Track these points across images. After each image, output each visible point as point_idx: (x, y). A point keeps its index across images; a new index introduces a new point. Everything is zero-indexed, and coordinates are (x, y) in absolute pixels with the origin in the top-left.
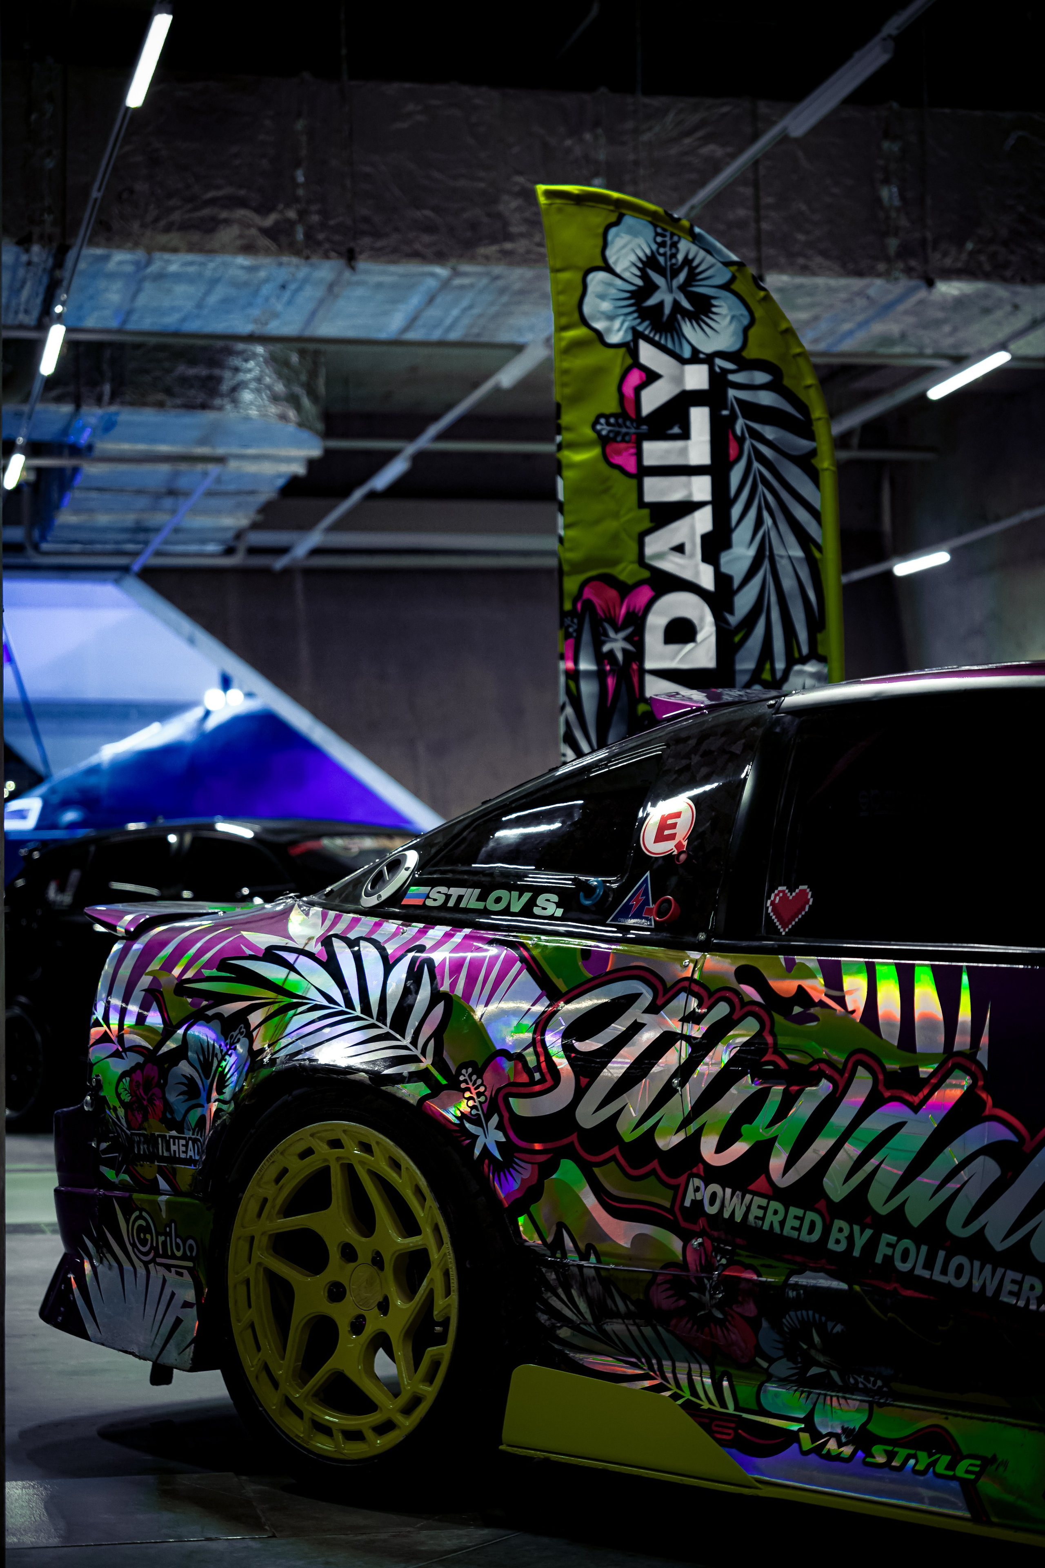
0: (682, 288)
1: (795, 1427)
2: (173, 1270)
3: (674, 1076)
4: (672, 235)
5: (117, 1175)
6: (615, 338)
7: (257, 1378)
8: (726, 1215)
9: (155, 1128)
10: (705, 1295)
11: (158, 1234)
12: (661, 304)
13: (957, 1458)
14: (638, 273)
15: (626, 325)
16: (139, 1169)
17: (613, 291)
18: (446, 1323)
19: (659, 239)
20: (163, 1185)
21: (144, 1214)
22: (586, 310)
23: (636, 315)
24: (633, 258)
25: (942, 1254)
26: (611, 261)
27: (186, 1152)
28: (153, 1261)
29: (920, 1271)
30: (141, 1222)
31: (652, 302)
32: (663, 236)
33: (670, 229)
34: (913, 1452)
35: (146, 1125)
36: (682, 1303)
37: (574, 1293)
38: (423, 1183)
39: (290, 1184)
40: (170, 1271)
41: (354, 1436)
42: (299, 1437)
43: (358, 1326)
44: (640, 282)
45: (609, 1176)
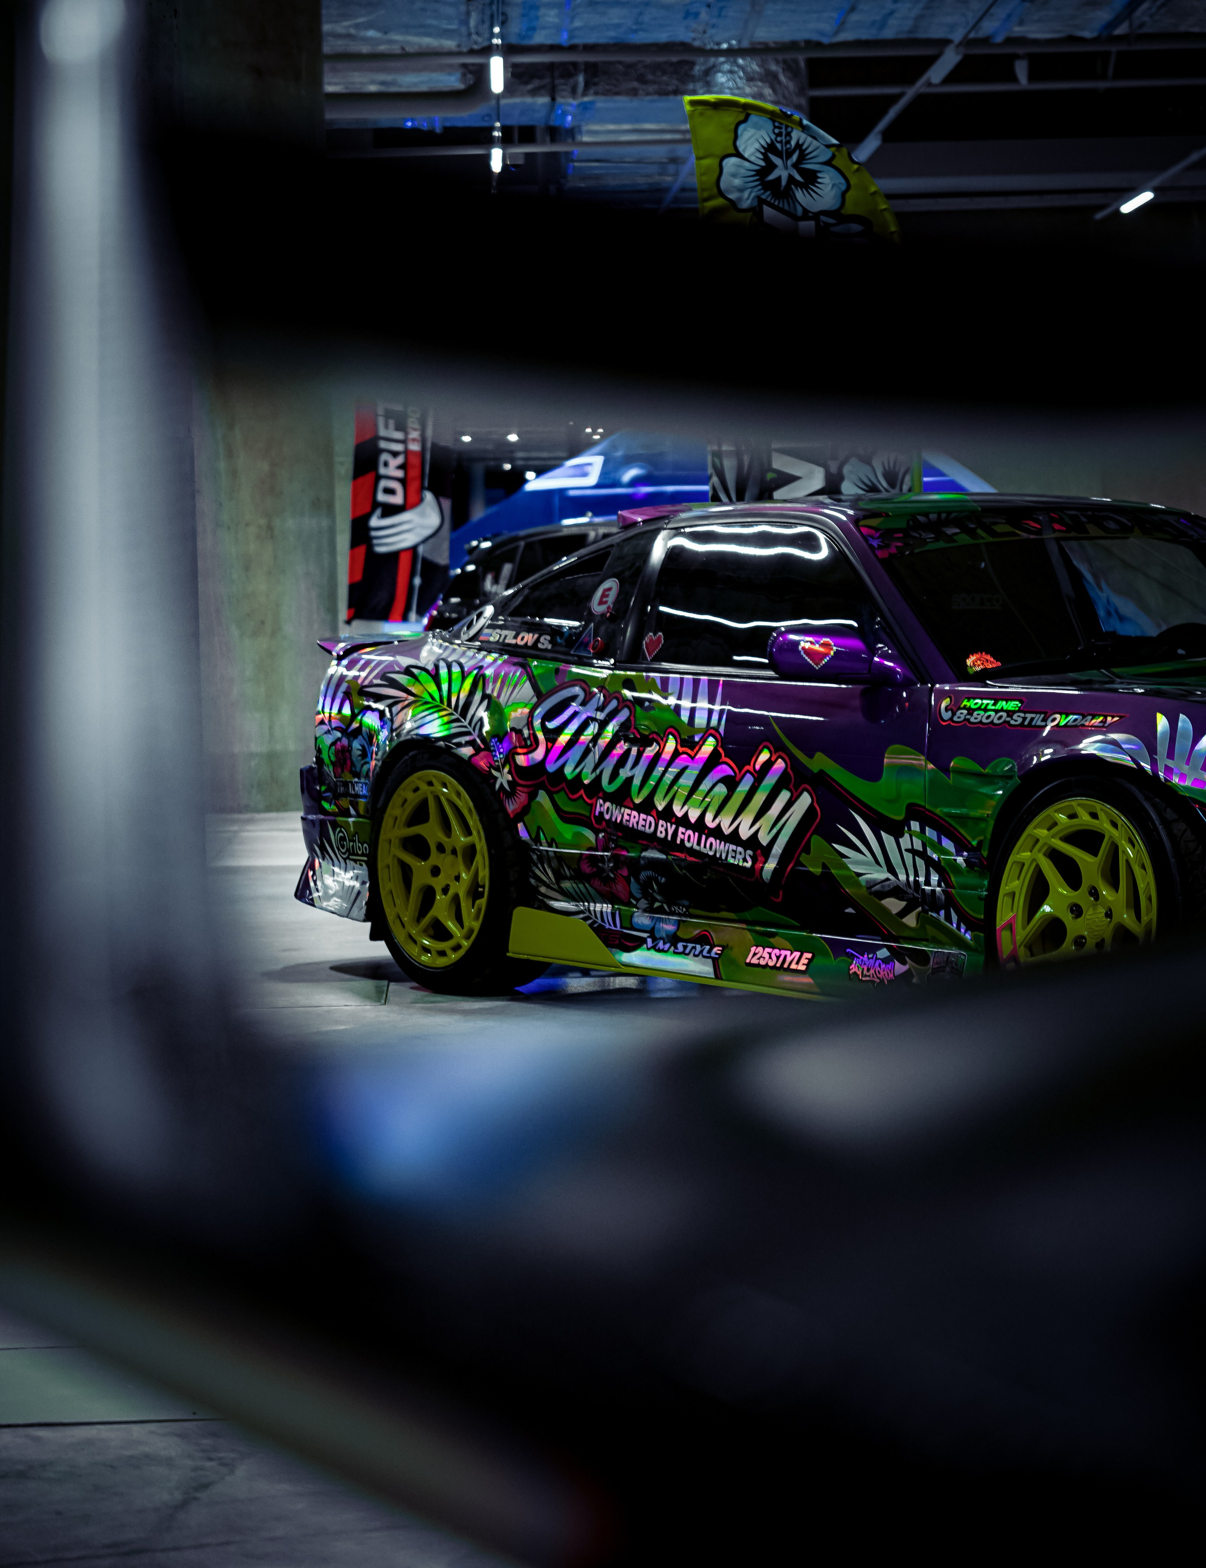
0: (795, 166)
1: (645, 935)
2: (358, 862)
3: (590, 741)
4: (787, 127)
5: (330, 806)
6: (745, 205)
7: (394, 923)
8: (614, 820)
9: (347, 777)
10: (605, 865)
11: (350, 841)
12: (779, 179)
13: (712, 946)
14: (761, 156)
15: (753, 194)
16: (340, 802)
17: (743, 171)
18: (483, 887)
19: (777, 131)
20: (352, 812)
21: (343, 829)
22: (723, 185)
23: (760, 187)
24: (757, 146)
25: (704, 837)
26: (741, 149)
27: (362, 791)
28: (348, 858)
29: (696, 847)
30: (341, 834)
31: (772, 177)
32: (780, 128)
33: (785, 122)
34: (694, 945)
35: (343, 775)
36: (595, 869)
37: (546, 866)
38: (471, 804)
39: (409, 808)
40: (356, 863)
41: (442, 953)
42: (414, 955)
43: (445, 890)
44: (762, 163)
45: (561, 798)
